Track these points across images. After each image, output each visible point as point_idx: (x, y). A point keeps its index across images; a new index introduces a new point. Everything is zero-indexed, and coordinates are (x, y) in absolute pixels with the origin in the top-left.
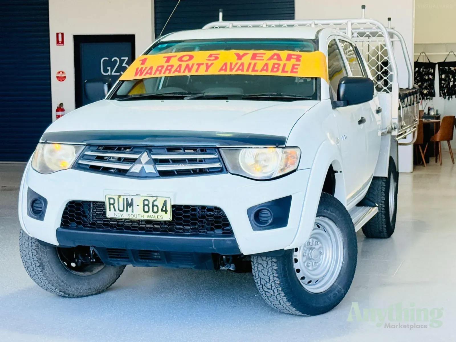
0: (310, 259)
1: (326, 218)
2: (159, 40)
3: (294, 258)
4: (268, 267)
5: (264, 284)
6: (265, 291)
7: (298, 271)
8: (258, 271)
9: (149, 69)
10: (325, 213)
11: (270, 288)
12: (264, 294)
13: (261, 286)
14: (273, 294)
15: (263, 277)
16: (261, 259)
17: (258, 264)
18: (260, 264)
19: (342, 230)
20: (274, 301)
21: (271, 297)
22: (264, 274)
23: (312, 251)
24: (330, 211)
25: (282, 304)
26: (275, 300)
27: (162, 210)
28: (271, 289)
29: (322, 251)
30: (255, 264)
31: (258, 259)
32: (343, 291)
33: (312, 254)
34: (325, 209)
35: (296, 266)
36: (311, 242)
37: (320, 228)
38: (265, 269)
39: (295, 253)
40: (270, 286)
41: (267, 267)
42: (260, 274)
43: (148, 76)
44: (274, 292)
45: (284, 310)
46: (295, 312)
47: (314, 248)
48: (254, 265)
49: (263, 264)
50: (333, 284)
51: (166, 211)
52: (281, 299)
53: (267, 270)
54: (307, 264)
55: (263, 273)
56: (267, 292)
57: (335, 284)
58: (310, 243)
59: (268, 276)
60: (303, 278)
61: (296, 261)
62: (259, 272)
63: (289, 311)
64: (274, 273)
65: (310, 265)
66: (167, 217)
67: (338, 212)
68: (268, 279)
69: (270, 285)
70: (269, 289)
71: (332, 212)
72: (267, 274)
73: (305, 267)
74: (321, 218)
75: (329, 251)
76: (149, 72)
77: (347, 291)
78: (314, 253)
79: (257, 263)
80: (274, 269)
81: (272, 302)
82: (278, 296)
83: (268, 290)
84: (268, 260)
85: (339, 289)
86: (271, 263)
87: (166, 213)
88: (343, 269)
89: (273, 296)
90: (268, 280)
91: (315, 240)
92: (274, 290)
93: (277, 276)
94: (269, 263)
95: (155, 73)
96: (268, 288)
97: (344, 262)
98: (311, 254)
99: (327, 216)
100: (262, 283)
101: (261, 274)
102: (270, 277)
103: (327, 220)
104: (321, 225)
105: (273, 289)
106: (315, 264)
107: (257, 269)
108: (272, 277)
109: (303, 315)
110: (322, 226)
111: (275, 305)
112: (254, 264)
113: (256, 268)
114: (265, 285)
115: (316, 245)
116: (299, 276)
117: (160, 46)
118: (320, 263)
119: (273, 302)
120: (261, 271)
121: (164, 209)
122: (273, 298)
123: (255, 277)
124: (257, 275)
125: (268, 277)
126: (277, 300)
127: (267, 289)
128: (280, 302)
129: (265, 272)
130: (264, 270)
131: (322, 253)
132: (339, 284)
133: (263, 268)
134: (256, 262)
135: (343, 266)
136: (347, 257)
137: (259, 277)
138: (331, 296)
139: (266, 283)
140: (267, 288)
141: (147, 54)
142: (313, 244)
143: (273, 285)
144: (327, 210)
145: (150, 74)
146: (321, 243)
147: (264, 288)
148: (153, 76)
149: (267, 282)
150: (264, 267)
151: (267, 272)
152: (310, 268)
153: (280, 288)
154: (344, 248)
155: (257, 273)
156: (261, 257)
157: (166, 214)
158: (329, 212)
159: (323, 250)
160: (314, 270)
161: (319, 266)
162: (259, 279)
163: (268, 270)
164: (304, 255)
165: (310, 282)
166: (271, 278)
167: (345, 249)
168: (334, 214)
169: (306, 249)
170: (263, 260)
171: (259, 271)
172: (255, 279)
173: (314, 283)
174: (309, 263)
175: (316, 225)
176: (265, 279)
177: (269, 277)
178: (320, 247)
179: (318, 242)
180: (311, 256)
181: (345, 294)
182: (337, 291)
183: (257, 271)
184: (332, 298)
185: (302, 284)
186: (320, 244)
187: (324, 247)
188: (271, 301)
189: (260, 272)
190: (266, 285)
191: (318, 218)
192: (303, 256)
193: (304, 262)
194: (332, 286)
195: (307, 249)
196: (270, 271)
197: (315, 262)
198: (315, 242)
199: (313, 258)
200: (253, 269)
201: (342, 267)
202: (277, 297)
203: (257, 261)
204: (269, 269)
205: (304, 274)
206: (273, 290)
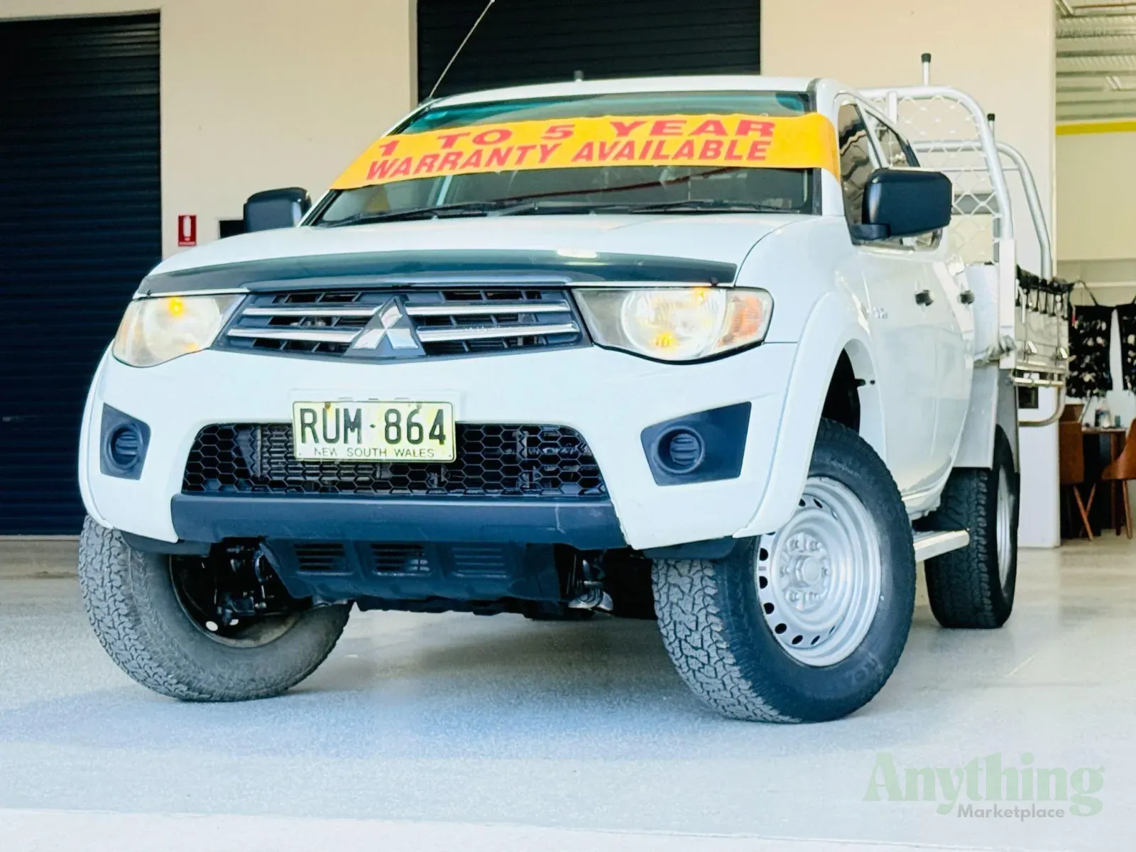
0: (798, 584)
1: (837, 483)
2: (429, 106)
3: (758, 574)
4: (693, 592)
5: (683, 637)
6: (687, 657)
7: (770, 608)
8: (668, 605)
9: (403, 163)
10: (833, 468)
11: (700, 646)
12: (684, 665)
13: (677, 643)
14: (706, 662)
15: (683, 618)
16: (677, 573)
17: (670, 585)
18: (675, 585)
19: (876, 518)
20: (709, 681)
21: (702, 670)
22: (685, 609)
23: (802, 565)
24: (848, 465)
25: (729, 688)
26: (711, 678)
27: (432, 436)
28: (702, 648)
29: (827, 567)
30: (662, 588)
31: (669, 574)
32: (880, 667)
33: (802, 569)
34: (833, 459)
35: (764, 596)
36: (799, 539)
37: (823, 508)
38: (686, 597)
39: (759, 563)
40: (700, 641)
41: (690, 591)
42: (673, 612)
43: (400, 177)
44: (708, 655)
45: (734, 705)
46: (761, 711)
47: (807, 557)
48: (658, 591)
49: (680, 584)
50: (857, 649)
51: (441, 438)
52: (725, 675)
53: (692, 600)
54: (791, 595)
55: (680, 608)
56: (692, 657)
57: (861, 649)
58: (797, 542)
59: (693, 615)
60: (781, 628)
61: (764, 582)
62: (671, 608)
63: (747, 709)
64: (708, 605)
65: (797, 597)
66: (445, 452)
67: (864, 470)
68: (694, 624)
69: (699, 637)
70: (696, 648)
71: (851, 468)
72: (690, 610)
73: (787, 603)
74: (825, 482)
75: (845, 565)
76: (403, 168)
77: (891, 671)
78: (808, 570)
79: (667, 585)
80: (709, 595)
81: (704, 685)
82: (719, 667)
83: (693, 653)
84: (694, 574)
85: (871, 661)
86: (701, 581)
87: (442, 442)
88: (879, 614)
89: (706, 667)
90: (693, 626)
91: (810, 539)
92: (710, 650)
93: (714, 612)
94: (697, 581)
95: (417, 171)
96: (694, 645)
97: (882, 598)
98: (800, 570)
99: (840, 476)
100: (678, 635)
101: (676, 610)
102: (699, 615)
103: (839, 488)
104: (823, 501)
105: (705, 647)
106: (810, 599)
107: (666, 600)
108: (704, 617)
109: (781, 718)
110: (827, 504)
111: (711, 693)
112: (659, 587)
113: (664, 598)
114: (686, 641)
115: (812, 550)
116: (772, 620)
117: (428, 117)
118: (822, 595)
119: (707, 683)
120: (677, 604)
121: (437, 432)
122: (706, 673)
123: (663, 620)
124: (667, 615)
125: (695, 618)
126: (716, 677)
127: (692, 649)
128: (723, 683)
129: (685, 605)
130: (685, 599)
131: (827, 572)
132: (870, 649)
133: (680, 595)
134: (664, 582)
135: (881, 608)
136: (891, 587)
137: (671, 618)
138: (850, 677)
139: (688, 633)
140: (693, 647)
141: (400, 132)
142: (805, 547)
143: (707, 637)
144: (840, 462)
145: (406, 172)
146: (825, 546)
147: (683, 647)
148: (411, 176)
149: (691, 630)
150: (683, 592)
151: (691, 605)
152: (799, 606)
153: (725, 643)
154: (881, 564)
155: (666, 610)
156: (677, 569)
157: (442, 446)
158: (844, 468)
159: (830, 564)
160: (809, 611)
161: (819, 604)
162: (672, 626)
163: (694, 599)
164: (784, 571)
165: (798, 639)
166: (702, 618)
167: (885, 565)
168: (856, 474)
169: (786, 556)
170: (680, 575)
171: (672, 604)
172: (662, 625)
173: (809, 645)
174: (796, 594)
175: (813, 501)
176: (687, 624)
177: (697, 618)
178: (824, 558)
179: (816, 543)
180: (801, 577)
181: (887, 677)
182: (866, 666)
183: (666, 605)
184: (854, 681)
185: (779, 640)
186: (822, 550)
187: (833, 558)
188: (702, 684)
189: (674, 606)
190: (688, 639)
191: (816, 481)
192: (782, 574)
193: (784, 591)
194: (853, 653)
195: (791, 557)
196: (699, 601)
197: (811, 593)
198: (811, 544)
199: (805, 579)
200: (657, 601)
201: (878, 609)
202: (715, 669)
203: (666, 580)
204: (696, 596)
205: (785, 617)
206: (707, 651)
